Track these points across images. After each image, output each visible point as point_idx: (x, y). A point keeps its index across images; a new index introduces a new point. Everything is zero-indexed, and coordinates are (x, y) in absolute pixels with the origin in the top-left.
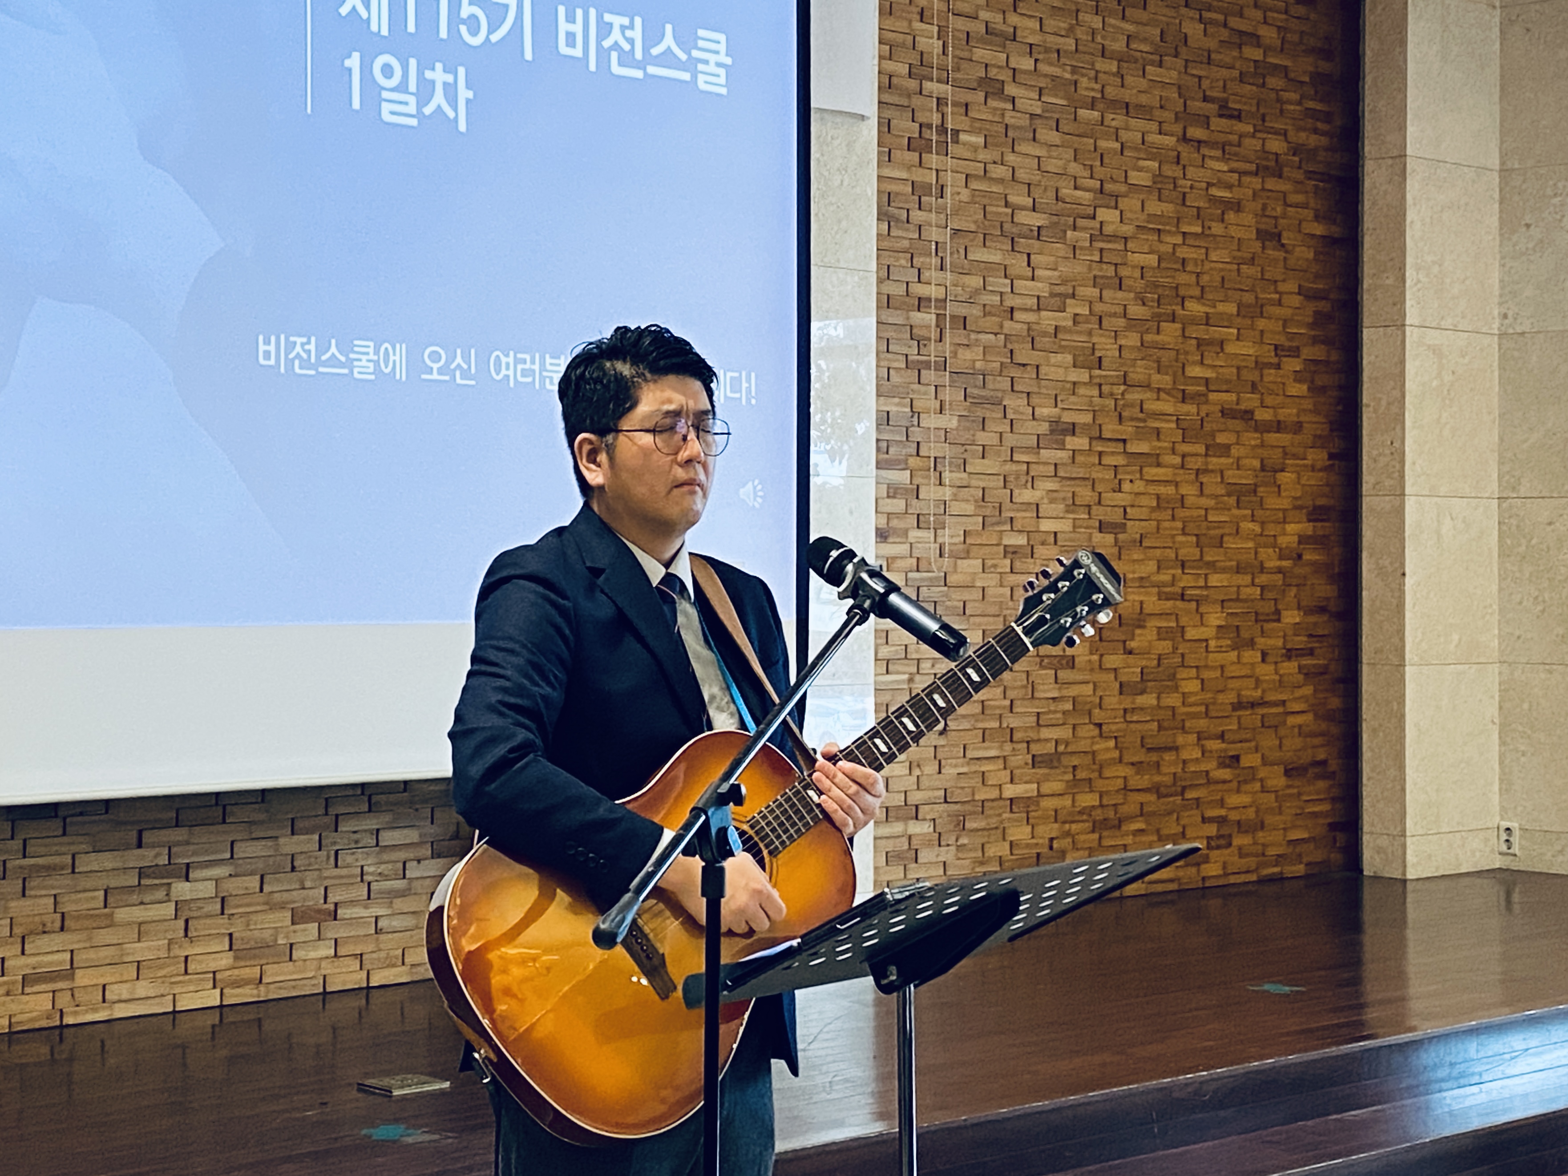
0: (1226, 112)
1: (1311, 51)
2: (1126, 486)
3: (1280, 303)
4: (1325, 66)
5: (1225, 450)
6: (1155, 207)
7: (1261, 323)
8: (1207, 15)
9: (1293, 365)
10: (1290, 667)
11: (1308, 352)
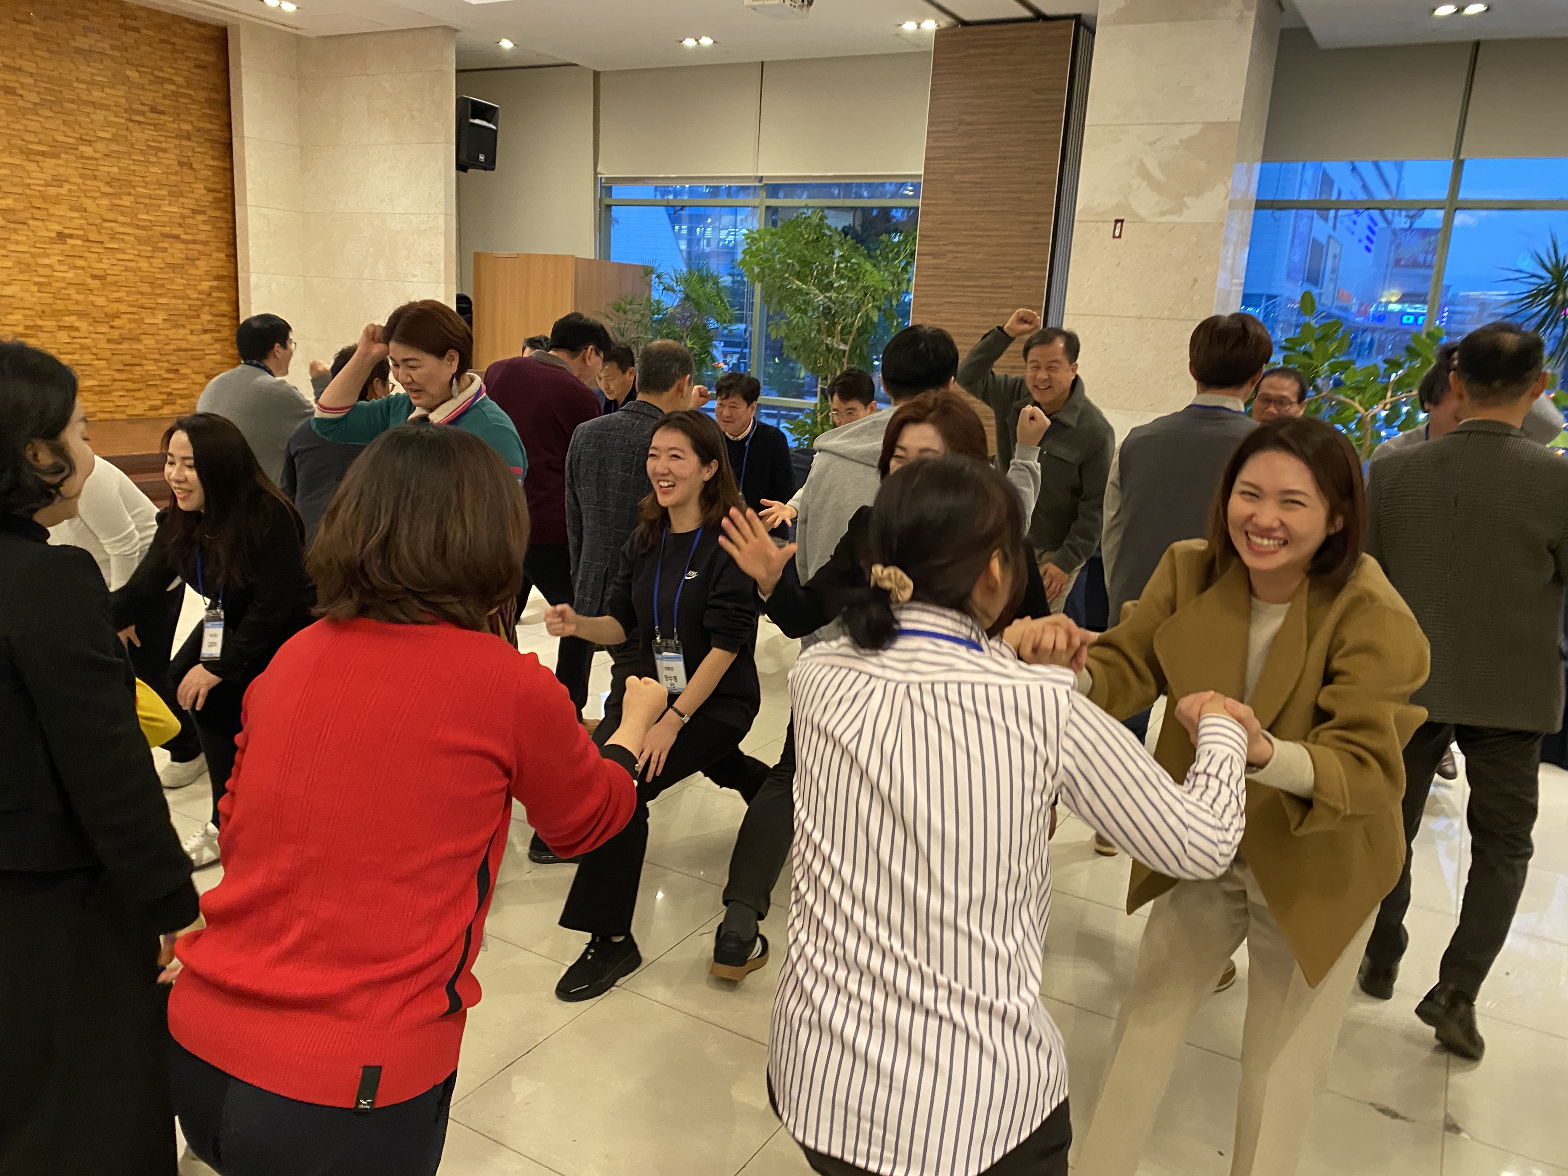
0: (154, 110)
1: (204, 89)
2: (106, 261)
3: (193, 192)
4: (214, 96)
5: (165, 250)
6: (114, 147)
7: (182, 200)
8: (140, 69)
9: (200, 218)
10: (207, 337)
11: (211, 213)
